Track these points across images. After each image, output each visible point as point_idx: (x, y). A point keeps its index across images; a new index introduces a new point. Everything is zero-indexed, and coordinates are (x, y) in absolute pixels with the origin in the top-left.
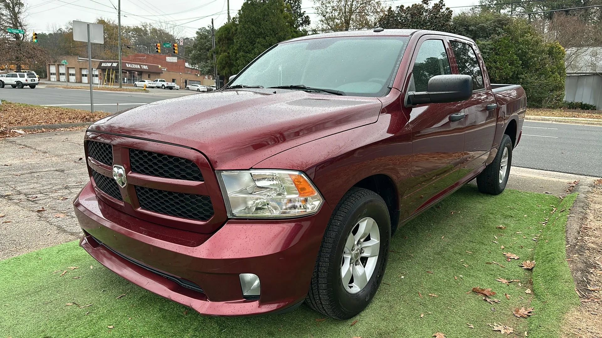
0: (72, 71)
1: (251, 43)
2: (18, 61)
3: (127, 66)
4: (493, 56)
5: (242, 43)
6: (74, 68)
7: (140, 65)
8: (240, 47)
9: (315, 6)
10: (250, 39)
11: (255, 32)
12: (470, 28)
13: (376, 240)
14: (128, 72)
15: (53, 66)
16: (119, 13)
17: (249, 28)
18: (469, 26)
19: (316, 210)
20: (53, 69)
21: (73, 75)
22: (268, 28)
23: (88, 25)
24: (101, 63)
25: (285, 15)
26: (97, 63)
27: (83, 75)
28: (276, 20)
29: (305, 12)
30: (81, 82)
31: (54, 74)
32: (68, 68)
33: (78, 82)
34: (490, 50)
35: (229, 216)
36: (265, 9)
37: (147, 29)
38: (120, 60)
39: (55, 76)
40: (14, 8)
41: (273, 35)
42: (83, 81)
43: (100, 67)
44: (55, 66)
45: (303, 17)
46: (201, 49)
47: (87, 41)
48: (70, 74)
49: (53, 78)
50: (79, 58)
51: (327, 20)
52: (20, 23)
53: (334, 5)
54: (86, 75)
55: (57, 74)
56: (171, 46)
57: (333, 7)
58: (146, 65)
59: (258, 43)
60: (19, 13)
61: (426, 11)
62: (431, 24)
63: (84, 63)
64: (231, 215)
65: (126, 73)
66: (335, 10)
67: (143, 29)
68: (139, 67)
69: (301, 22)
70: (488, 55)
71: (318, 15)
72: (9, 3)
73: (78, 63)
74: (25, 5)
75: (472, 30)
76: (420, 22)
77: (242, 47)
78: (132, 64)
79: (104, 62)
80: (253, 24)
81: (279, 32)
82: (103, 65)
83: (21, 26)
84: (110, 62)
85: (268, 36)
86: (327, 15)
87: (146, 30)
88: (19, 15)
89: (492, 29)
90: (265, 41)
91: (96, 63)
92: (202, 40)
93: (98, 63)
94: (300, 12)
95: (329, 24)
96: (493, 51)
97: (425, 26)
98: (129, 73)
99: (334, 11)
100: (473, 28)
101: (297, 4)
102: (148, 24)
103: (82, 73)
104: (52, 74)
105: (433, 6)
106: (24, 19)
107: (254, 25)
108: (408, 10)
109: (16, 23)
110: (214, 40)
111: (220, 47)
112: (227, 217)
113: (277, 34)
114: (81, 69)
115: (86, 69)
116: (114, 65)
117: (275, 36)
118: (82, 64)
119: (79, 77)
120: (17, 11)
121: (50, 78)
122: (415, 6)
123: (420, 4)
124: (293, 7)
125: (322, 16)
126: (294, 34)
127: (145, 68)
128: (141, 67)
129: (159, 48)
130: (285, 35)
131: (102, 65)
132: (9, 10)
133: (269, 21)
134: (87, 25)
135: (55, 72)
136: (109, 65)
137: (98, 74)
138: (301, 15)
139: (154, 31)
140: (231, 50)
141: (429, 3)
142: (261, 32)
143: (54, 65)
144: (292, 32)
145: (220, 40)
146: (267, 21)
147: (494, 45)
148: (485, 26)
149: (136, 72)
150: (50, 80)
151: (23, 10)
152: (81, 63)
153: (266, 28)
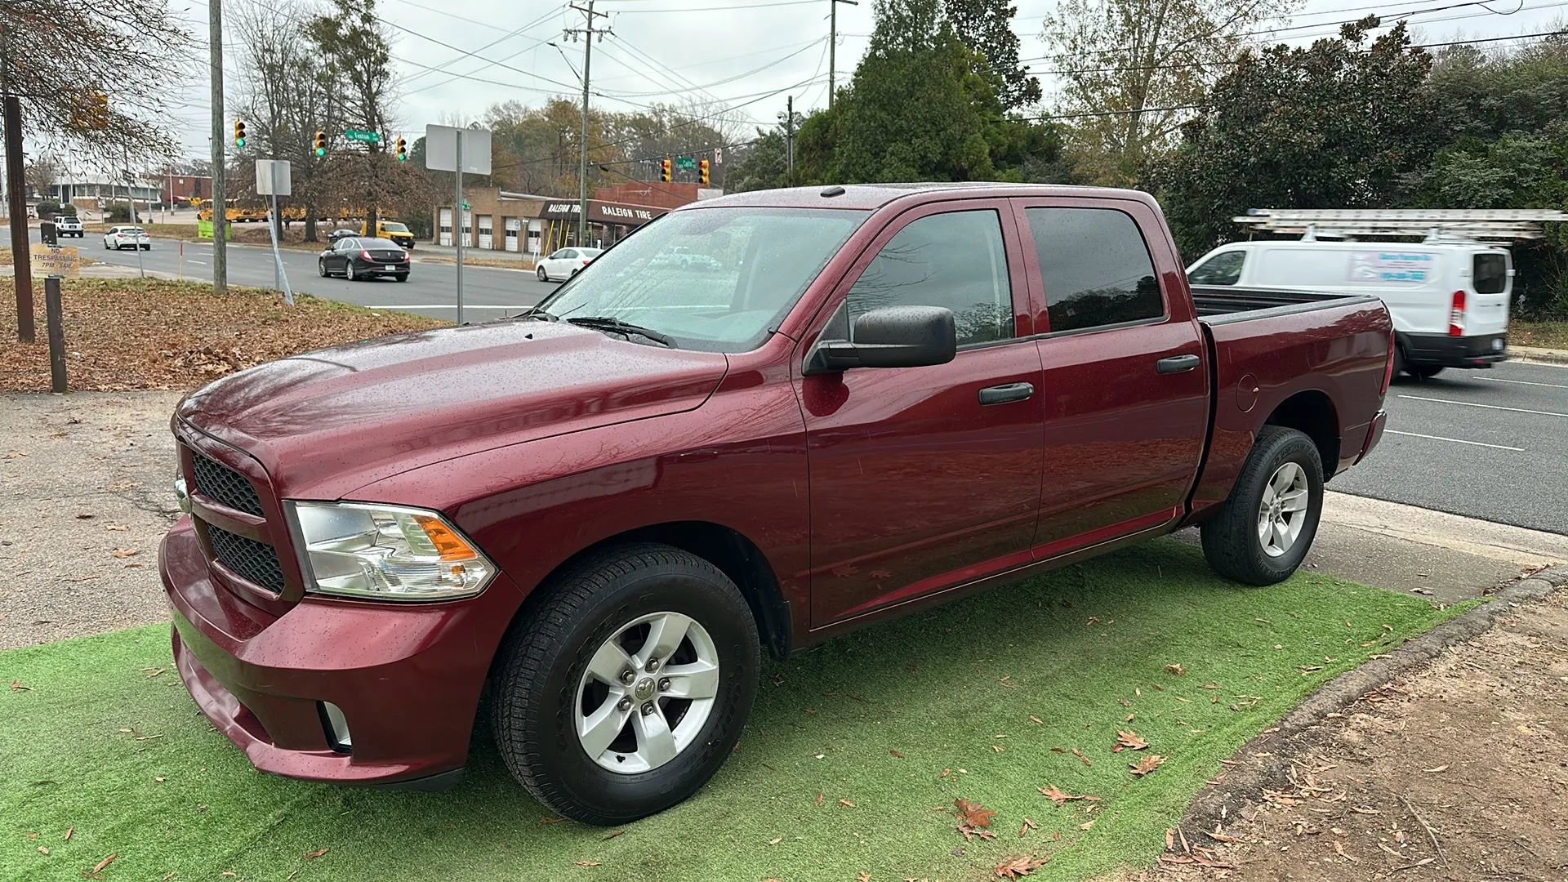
0: (485, 224)
1: (876, 155)
2: (372, 200)
3: (605, 212)
4: (1552, 183)
5: (854, 155)
6: (490, 216)
7: (633, 209)
8: (847, 166)
9: (1053, 53)
10: (874, 145)
11: (886, 127)
12: (1484, 103)
13: (710, 665)
14: (605, 227)
15: (447, 211)
16: (586, 88)
17: (873, 116)
18: (1480, 97)
19: (475, 589)
20: (446, 219)
21: (487, 232)
22: (919, 116)
23: (459, 134)
24: (548, 204)
25: (970, 81)
26: (540, 204)
27: (508, 233)
28: (942, 94)
29: (1028, 68)
30: (503, 249)
31: (448, 230)
32: (478, 216)
33: (497, 250)
34: (1544, 165)
35: (309, 588)
36: (916, 70)
37: (664, 119)
38: (584, 200)
39: (449, 235)
40: (369, 83)
41: (933, 134)
42: (508, 248)
43: (545, 216)
44: (450, 211)
45: (1023, 81)
46: (765, 171)
47: (455, 170)
48: (482, 231)
49: (446, 238)
50: (503, 193)
51: (1083, 88)
52: (380, 117)
53: (1106, 49)
54: (514, 233)
55: (474, 229)
56: (694, 166)
57: (1102, 54)
58: (646, 210)
59: (892, 154)
60: (378, 93)
61: (1352, 58)
62: (1363, 94)
63: (511, 204)
64: (313, 587)
65: (602, 227)
66: (1109, 61)
67: (655, 120)
68: (631, 214)
69: (1016, 94)
70: (1534, 180)
71: (1059, 75)
72: (361, 72)
73: (499, 204)
74: (392, 74)
75: (1490, 109)
76: (1329, 91)
77: (851, 167)
78: (615, 206)
79: (554, 203)
80: (883, 107)
81: (950, 125)
82: (552, 209)
83: (381, 122)
84: (567, 203)
85: (917, 138)
86: (1087, 75)
87: (661, 122)
88: (378, 99)
89: (1553, 103)
90: (911, 149)
91: (537, 205)
92: (770, 151)
93: (542, 205)
94: (1015, 68)
95: (1088, 98)
96: (1554, 168)
97: (1346, 102)
98: (609, 229)
99: (1103, 64)
100: (1493, 102)
101: (1007, 48)
102: (667, 108)
103: (507, 229)
104: (443, 229)
105: (1375, 42)
106: (389, 108)
107: (884, 109)
108: (1297, 59)
109: (373, 117)
110: (793, 149)
111: (802, 168)
112: (305, 589)
113: (943, 129)
114: (504, 218)
115: (515, 218)
116: (575, 211)
117: (938, 135)
118: (508, 206)
119: (499, 236)
120: (374, 90)
121: (439, 238)
122: (1320, 46)
123: (1336, 40)
124: (998, 57)
125: (1071, 79)
126: (990, 129)
127: (645, 216)
128: (634, 214)
129: (668, 170)
130: (966, 131)
131: (550, 210)
132: (360, 87)
133: (923, 98)
134: (456, 134)
135: (450, 225)
136: (565, 209)
137: (539, 230)
138: (1016, 77)
139: (680, 124)
140: (829, 174)
141: (1364, 37)
142: (901, 127)
143: (450, 208)
144: (984, 123)
145: (804, 148)
146: (917, 100)
147: (1556, 151)
148: (1530, 94)
149: (624, 227)
150: (438, 243)
151: (386, 86)
152: (506, 204)
153: (913, 116)
